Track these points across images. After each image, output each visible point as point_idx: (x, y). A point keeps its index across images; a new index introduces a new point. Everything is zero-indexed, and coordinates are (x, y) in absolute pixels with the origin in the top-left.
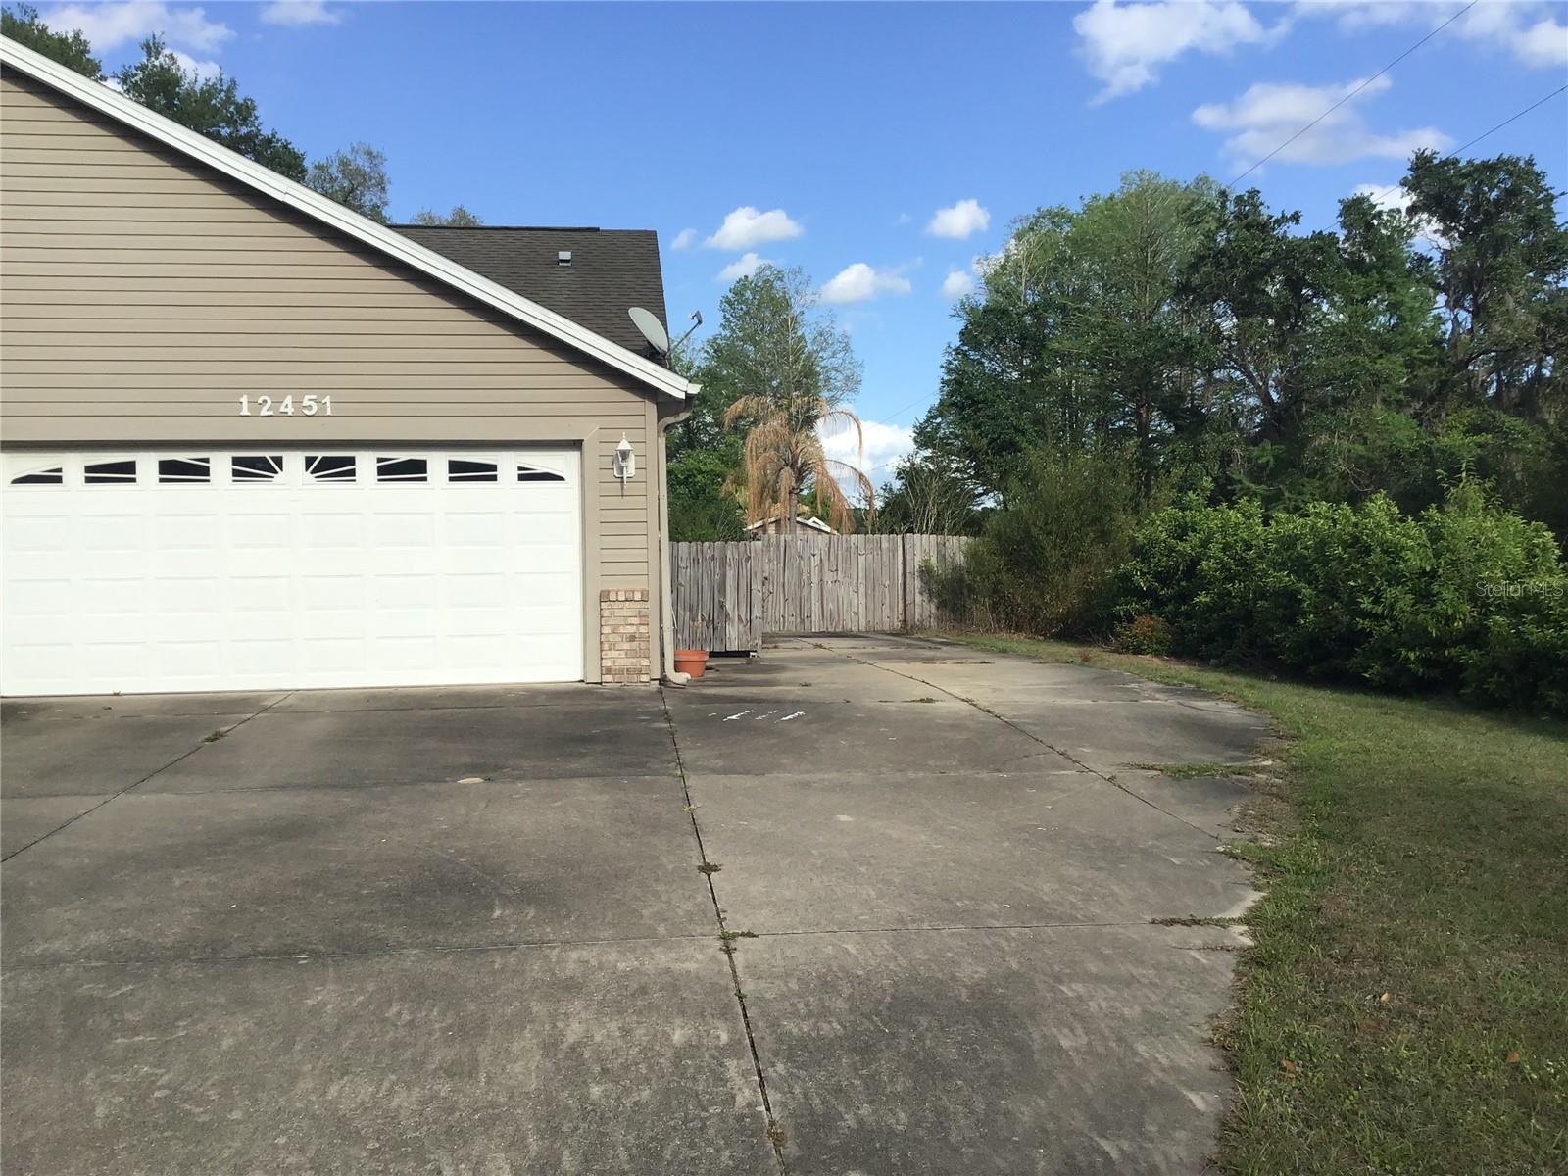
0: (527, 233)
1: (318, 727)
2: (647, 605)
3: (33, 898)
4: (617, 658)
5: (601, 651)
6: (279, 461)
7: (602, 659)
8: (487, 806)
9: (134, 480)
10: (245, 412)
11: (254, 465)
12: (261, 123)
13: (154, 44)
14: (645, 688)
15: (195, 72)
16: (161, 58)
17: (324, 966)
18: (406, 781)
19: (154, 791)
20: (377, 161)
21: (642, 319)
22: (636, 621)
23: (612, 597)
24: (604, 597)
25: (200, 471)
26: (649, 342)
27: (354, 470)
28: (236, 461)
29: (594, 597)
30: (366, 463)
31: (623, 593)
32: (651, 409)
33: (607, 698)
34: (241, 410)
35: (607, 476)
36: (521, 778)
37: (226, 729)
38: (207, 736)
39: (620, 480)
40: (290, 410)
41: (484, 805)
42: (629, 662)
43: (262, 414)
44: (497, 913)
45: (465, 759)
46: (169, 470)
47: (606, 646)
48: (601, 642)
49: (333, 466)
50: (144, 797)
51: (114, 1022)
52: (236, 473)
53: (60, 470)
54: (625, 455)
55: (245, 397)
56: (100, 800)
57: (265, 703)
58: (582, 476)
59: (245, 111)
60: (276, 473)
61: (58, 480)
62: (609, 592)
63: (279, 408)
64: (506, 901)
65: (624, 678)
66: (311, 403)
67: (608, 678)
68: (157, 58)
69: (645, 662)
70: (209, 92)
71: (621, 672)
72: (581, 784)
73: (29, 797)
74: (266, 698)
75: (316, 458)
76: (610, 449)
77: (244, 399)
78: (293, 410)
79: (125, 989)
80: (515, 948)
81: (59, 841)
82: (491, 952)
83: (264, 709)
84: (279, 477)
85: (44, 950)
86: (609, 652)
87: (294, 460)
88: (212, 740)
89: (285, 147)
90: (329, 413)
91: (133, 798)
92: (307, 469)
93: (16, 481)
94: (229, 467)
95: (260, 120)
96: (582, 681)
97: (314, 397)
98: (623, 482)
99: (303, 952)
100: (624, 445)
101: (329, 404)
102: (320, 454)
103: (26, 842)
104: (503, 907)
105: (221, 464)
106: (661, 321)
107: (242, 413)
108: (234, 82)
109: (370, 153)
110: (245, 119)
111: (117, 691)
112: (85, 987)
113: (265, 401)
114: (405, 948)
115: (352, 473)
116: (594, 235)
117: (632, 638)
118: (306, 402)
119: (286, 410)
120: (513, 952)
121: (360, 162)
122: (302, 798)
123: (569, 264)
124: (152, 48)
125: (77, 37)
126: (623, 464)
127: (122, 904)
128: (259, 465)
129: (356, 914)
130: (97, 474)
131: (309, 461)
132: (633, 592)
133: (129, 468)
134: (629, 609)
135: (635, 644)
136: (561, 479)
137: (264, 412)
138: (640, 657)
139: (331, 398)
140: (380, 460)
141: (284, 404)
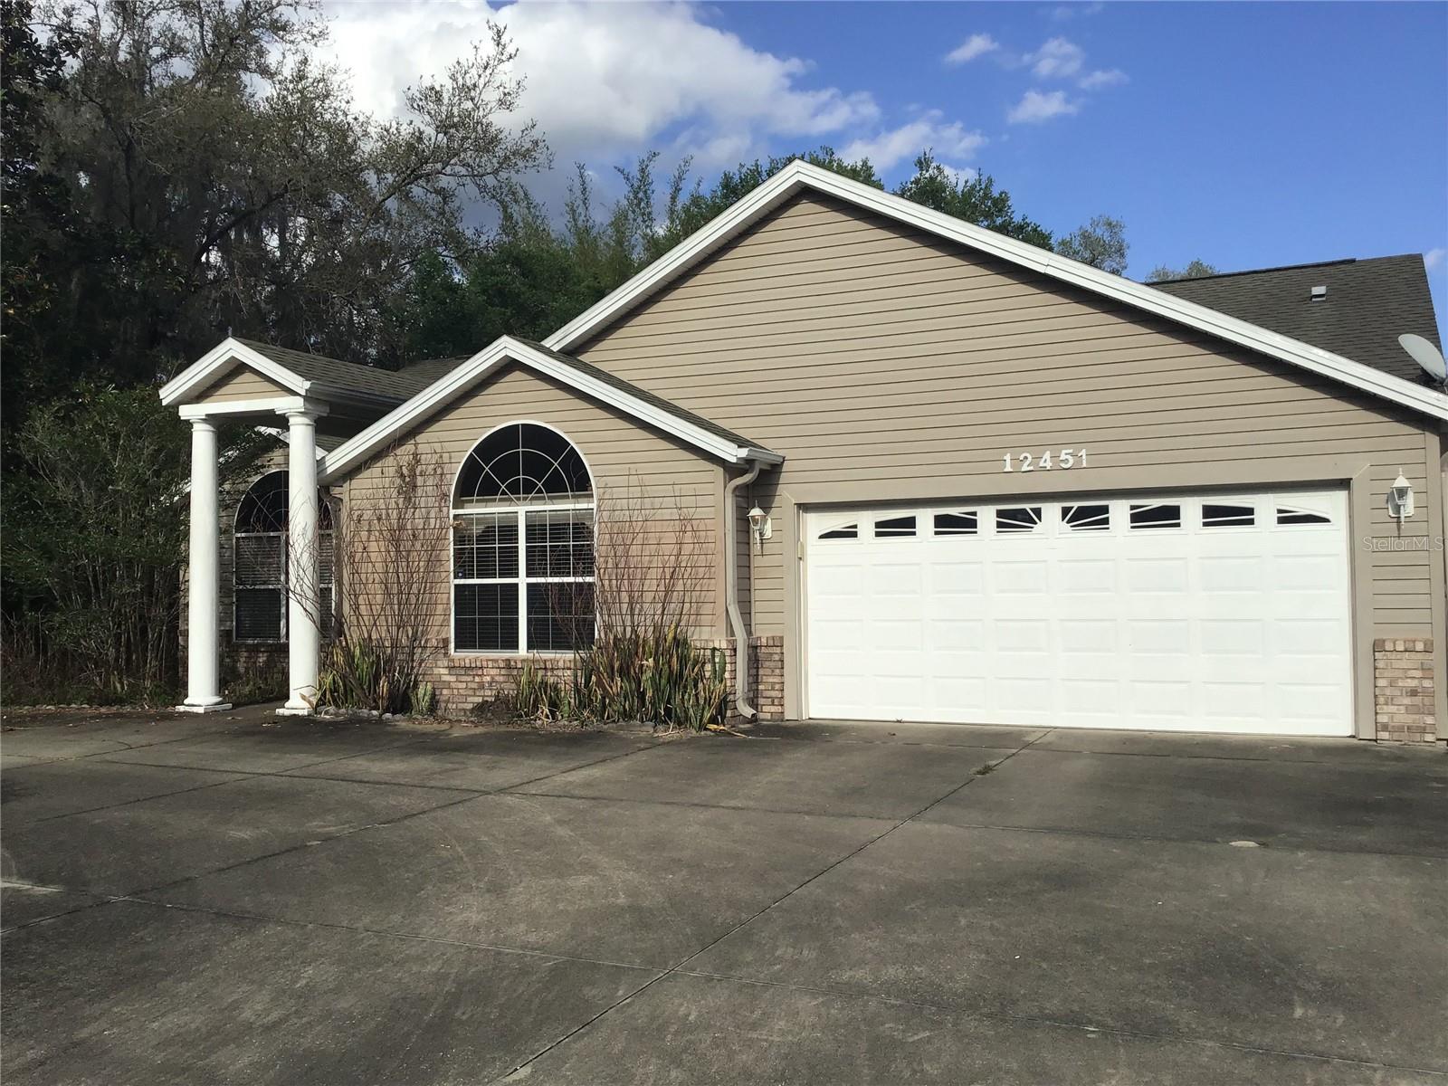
0: (1276, 274)
1: (1079, 767)
2: (1431, 656)
3: (839, 921)
4: (1397, 714)
5: (1376, 705)
6: (1038, 512)
7: (1376, 713)
8: (1266, 876)
9: (914, 533)
10: (1008, 469)
11: (1016, 517)
12: (1013, 212)
13: (925, 159)
14: (1430, 749)
15: (957, 178)
16: (931, 171)
17: (1116, 1045)
18: (1173, 836)
19: (935, 821)
20: (1116, 230)
21: (1414, 345)
22: (1418, 674)
23: (1389, 646)
24: (1378, 646)
25: (968, 524)
26: (1423, 370)
27: (1108, 518)
28: (1000, 514)
29: (1366, 647)
30: (1120, 511)
31: (1402, 642)
32: (1433, 441)
33: (1387, 758)
34: (1005, 467)
35: (1381, 515)
36: (1299, 847)
37: (994, 763)
38: (978, 769)
39: (1395, 520)
40: (1049, 465)
41: (1263, 875)
42: (1409, 719)
43: (1023, 470)
44: (1299, 1012)
45: (1234, 818)
46: (944, 523)
47: (1381, 700)
48: (1376, 696)
49: (1088, 514)
50: (927, 826)
51: (915, 1072)
52: (1000, 525)
53: (855, 527)
54: (1402, 492)
55: (1009, 455)
56: (889, 825)
57: (1026, 739)
58: (1351, 516)
59: (1000, 204)
60: (1036, 523)
61: (854, 535)
62: (1384, 641)
63: (1038, 464)
64: (1309, 999)
65: (1405, 736)
66: (1068, 457)
67: (1385, 735)
68: (927, 171)
69: (1429, 720)
70: (970, 192)
71: (1400, 729)
72: (1376, 862)
73: (833, 816)
74: (1028, 733)
75: (1072, 507)
76: (1385, 488)
77: (1008, 457)
78: (1051, 464)
79: (922, 1035)
80: (1328, 1062)
81: (857, 863)
82: (1299, 1062)
83: (1028, 745)
84: (1038, 527)
85: (851, 977)
86: (1385, 707)
87: (1052, 511)
88: (983, 774)
89: (1035, 230)
90: (1084, 465)
91: (917, 826)
92: (1063, 520)
93: (821, 537)
94: (994, 519)
95: (1012, 209)
96: (1354, 737)
97: (1071, 451)
98: (1399, 522)
99: (1090, 1022)
100: (1401, 482)
101: (1084, 457)
102: (1076, 505)
103: (833, 860)
104: (1304, 1005)
105: (987, 516)
106: (1436, 346)
107: (1006, 470)
108: (990, 180)
109: (1110, 224)
110: (1000, 211)
111: (899, 719)
112: (887, 1026)
113: (1026, 458)
114: (1200, 1038)
115: (1106, 521)
116: (1350, 267)
117: (1414, 693)
118: (1063, 457)
119: (1045, 465)
120: (1325, 1066)
121: (1099, 232)
122: (1070, 845)
123: (1324, 299)
124: (922, 163)
125: (865, 163)
126: (1399, 502)
127: (914, 938)
128: (1020, 516)
129: (1141, 987)
130: (884, 529)
131: (1065, 511)
132: (1414, 641)
133: (910, 522)
134: (1407, 661)
135: (1417, 700)
136: (1326, 520)
137: (1025, 468)
138: (1423, 713)
139: (1087, 451)
140: (1133, 508)
141: (1043, 460)
